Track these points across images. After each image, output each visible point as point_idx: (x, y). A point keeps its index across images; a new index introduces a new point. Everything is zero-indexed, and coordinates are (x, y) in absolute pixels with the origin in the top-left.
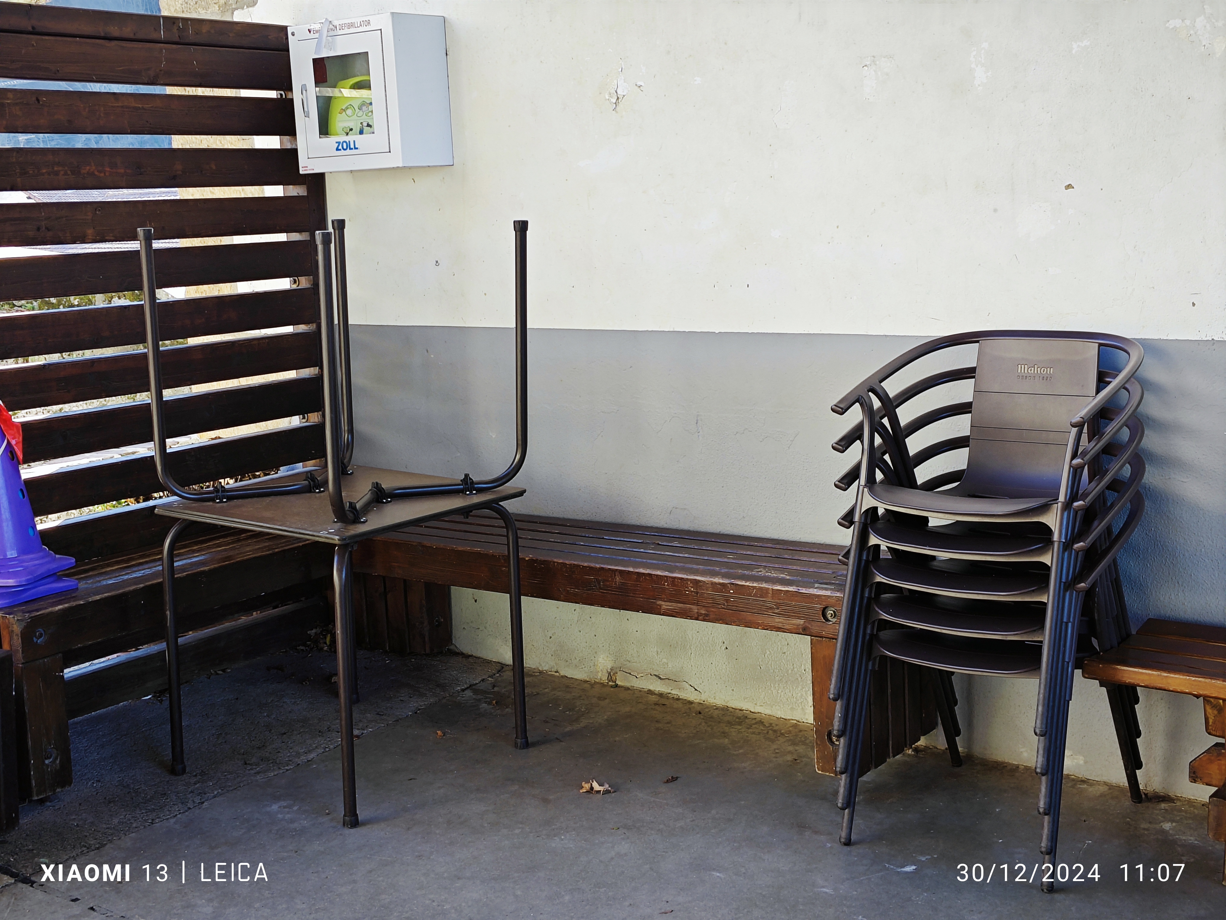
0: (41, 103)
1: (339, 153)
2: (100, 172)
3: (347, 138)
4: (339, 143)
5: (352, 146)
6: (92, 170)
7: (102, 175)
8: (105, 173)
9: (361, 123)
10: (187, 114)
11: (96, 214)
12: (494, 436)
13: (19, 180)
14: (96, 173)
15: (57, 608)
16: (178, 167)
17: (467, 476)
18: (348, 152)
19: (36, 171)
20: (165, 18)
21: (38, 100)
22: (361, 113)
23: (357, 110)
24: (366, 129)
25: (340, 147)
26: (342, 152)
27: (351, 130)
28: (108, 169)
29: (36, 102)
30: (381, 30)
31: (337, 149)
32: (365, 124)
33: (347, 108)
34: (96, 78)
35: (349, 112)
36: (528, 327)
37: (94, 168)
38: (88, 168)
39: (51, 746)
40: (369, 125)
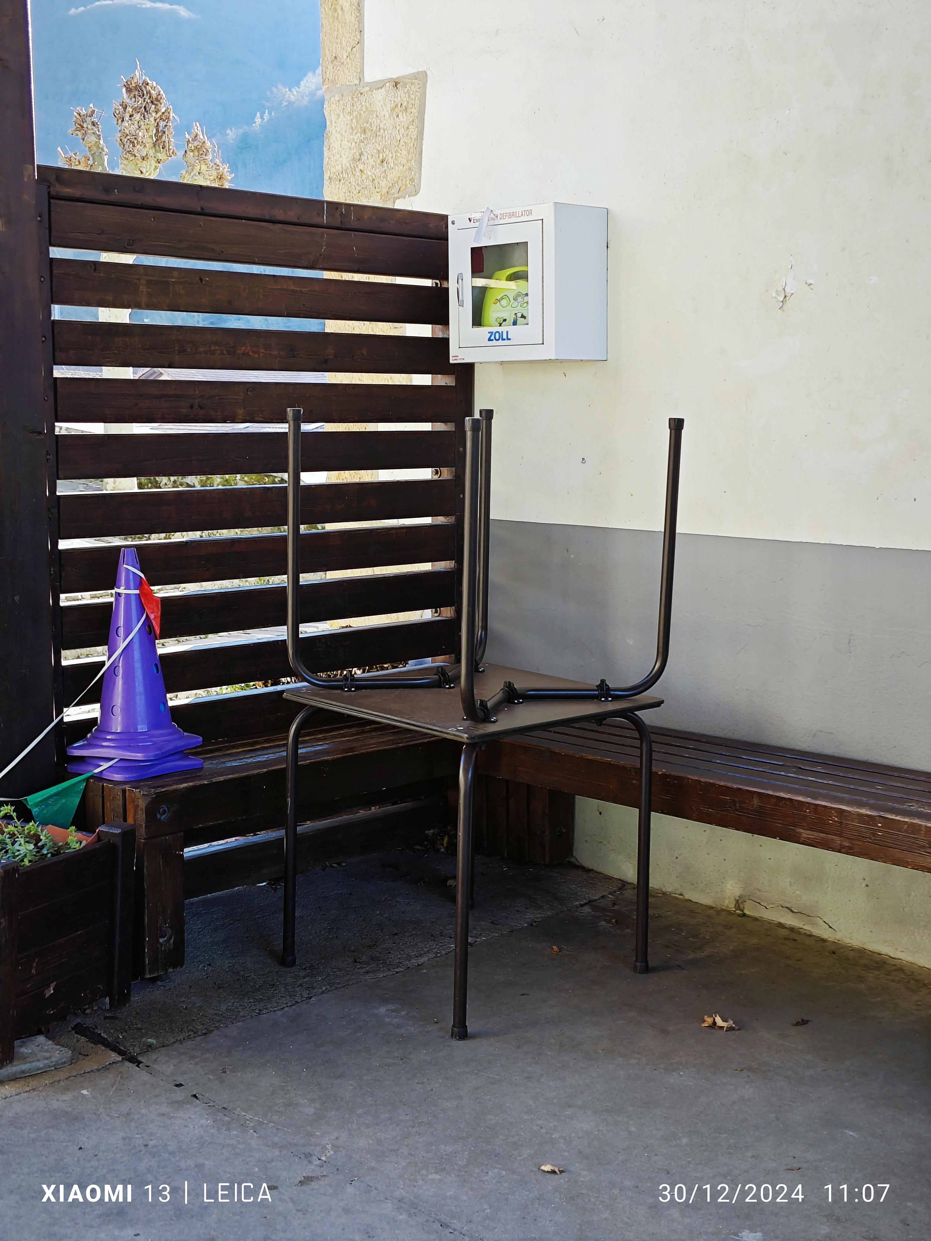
0: (204, 282)
1: (491, 343)
2: (255, 353)
3: (500, 329)
4: (491, 333)
5: (505, 337)
6: (247, 351)
7: (256, 356)
8: (259, 355)
9: (515, 314)
10: (343, 299)
11: (247, 394)
12: (631, 643)
13: (177, 357)
14: (251, 354)
15: (182, 786)
16: (330, 351)
17: (603, 681)
18: (501, 342)
19: (194, 350)
20: (329, 203)
21: (201, 280)
22: (515, 304)
23: (512, 301)
24: (520, 320)
25: (493, 338)
26: (495, 343)
27: (505, 320)
28: (263, 351)
29: (199, 282)
30: (542, 220)
31: (490, 340)
32: (519, 315)
33: (502, 298)
34: (258, 260)
35: (504, 302)
36: (677, 531)
37: (249, 348)
38: (243, 348)
39: (166, 924)
40: (523, 317)
